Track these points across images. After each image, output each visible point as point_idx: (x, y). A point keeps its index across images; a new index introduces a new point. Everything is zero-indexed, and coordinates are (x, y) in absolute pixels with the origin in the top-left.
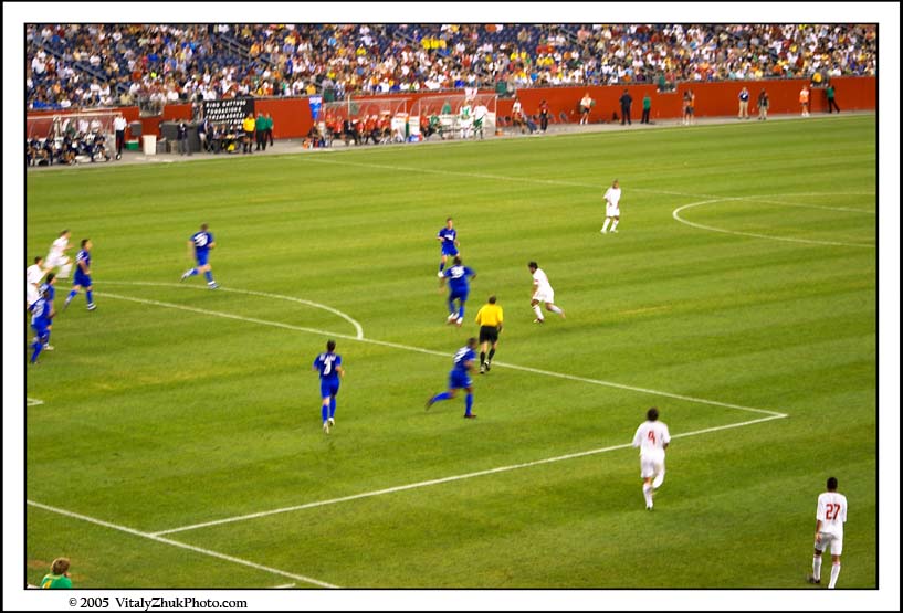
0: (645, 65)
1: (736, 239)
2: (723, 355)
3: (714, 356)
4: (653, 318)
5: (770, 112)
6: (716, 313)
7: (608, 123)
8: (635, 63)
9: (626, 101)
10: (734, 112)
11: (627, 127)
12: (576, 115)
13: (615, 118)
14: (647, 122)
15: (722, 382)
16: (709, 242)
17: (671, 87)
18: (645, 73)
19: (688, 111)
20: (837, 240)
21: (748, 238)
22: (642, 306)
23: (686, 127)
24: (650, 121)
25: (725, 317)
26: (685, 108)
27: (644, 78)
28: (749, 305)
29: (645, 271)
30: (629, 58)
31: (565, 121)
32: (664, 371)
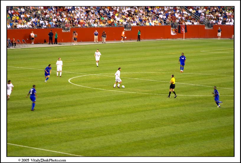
0: (58, 21)
1: (94, 91)
2: (88, 137)
3: (84, 138)
4: (60, 122)
5: (106, 40)
6: (85, 120)
7: (42, 44)
8: (53, 20)
9: (51, 35)
10: (92, 40)
11: (51, 45)
12: (29, 40)
13: (45, 42)
14: (57, 44)
15: (87, 148)
16: (83, 92)
17: (68, 29)
18: (58, 24)
19: (75, 39)
20: (135, 91)
21: (99, 90)
22: (55, 118)
23: (74, 46)
24: (58, 43)
25: (89, 122)
26: (73, 38)
27: (57, 26)
28: (99, 117)
29: (57, 103)
30: (51, 18)
31: (24, 43)
32: (64, 144)
